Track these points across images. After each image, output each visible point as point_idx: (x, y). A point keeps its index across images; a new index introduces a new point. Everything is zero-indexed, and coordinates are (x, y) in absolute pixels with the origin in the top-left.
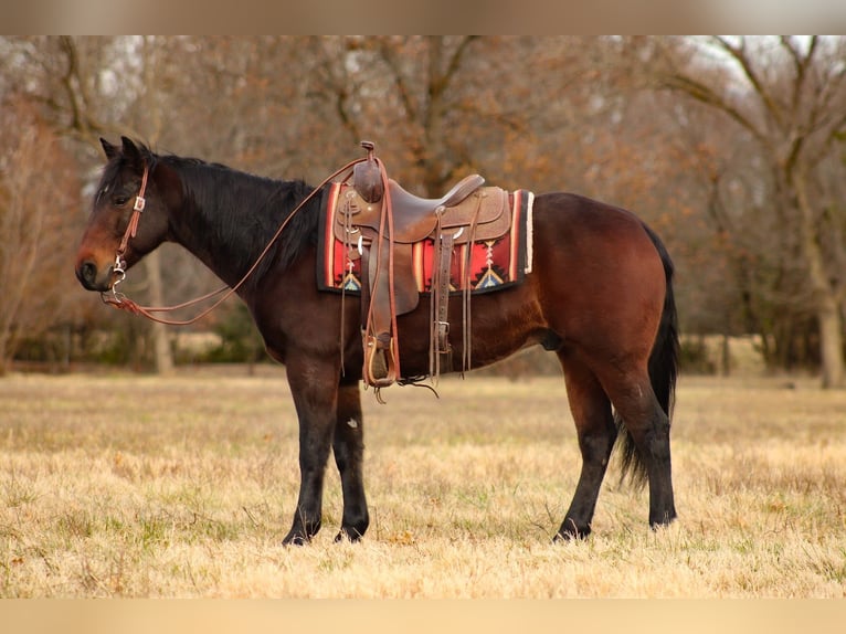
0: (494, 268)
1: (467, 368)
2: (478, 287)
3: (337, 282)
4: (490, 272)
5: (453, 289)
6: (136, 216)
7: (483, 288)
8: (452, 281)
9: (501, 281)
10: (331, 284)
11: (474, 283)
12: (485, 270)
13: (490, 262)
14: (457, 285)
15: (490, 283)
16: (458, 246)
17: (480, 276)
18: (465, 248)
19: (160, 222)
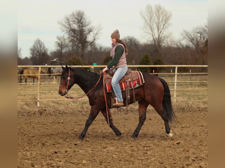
0: (137, 83)
1: (135, 102)
2: (135, 87)
3: (109, 91)
4: (137, 84)
5: (130, 89)
6: (68, 81)
7: (136, 87)
8: (130, 87)
9: (139, 85)
10: (108, 92)
11: (134, 87)
12: (136, 84)
13: (136, 82)
14: (131, 88)
15: (137, 86)
16: (130, 82)
17: (135, 85)
18: (131, 82)
19: (73, 80)
